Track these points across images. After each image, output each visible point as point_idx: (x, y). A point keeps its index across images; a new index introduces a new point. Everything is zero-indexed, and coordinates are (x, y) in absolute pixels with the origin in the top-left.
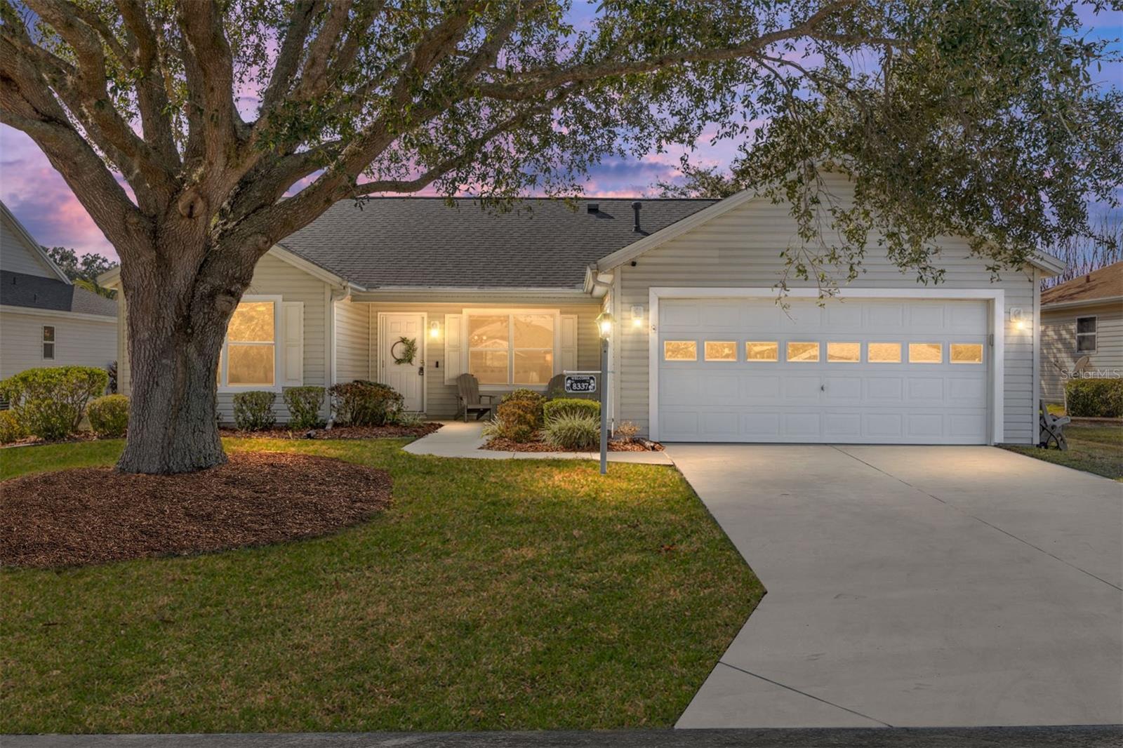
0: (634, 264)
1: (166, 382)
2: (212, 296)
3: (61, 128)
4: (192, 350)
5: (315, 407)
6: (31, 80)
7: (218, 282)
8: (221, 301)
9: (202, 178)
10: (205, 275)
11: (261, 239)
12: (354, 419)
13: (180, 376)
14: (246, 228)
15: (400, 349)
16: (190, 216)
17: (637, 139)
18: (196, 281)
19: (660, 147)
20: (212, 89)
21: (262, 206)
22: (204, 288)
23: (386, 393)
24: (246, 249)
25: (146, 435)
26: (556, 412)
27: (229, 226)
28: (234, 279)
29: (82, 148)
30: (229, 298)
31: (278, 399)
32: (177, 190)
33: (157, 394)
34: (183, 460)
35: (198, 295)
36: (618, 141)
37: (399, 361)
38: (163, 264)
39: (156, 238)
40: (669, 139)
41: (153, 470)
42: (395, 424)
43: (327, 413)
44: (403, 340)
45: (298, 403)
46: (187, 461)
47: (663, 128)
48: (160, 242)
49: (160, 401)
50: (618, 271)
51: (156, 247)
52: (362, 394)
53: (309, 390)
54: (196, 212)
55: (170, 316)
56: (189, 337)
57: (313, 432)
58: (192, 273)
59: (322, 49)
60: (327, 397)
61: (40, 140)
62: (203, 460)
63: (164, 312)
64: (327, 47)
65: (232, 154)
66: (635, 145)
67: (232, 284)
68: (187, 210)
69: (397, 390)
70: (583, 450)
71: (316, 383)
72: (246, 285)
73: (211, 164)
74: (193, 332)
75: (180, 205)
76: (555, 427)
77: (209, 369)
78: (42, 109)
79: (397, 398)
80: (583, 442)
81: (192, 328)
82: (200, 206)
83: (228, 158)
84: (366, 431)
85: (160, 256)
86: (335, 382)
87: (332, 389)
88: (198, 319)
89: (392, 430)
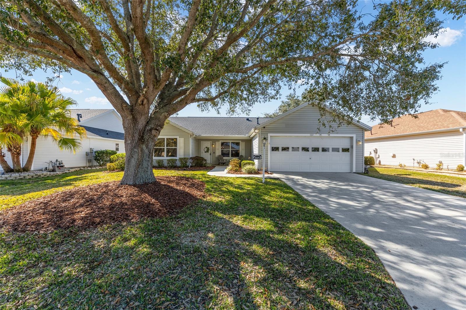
0: (264, 128)
1: (136, 156)
2: (151, 130)
3: (99, 75)
4: (144, 147)
5: (186, 162)
6: (88, 58)
7: (153, 126)
8: (154, 132)
9: (146, 92)
10: (149, 124)
11: (166, 114)
12: (195, 165)
13: (140, 154)
14: (162, 110)
15: (206, 149)
16: (142, 104)
17: (264, 98)
18: (146, 126)
19: (269, 100)
20: (147, 61)
21: (167, 105)
22: (148, 128)
23: (203, 159)
24: (162, 117)
25: (129, 173)
26: (245, 164)
27: (157, 110)
28: (158, 126)
29: (107, 82)
30: (156, 131)
31: (178, 160)
32: (139, 96)
33: (133, 160)
34: (140, 181)
35: (146, 130)
36: (259, 99)
37: (206, 152)
38: (135, 120)
39: (132, 111)
40: (272, 98)
41: (131, 184)
42: (205, 166)
43: (189, 164)
44: (207, 147)
45: (182, 161)
46: (142, 181)
47: (270, 95)
48: (133, 113)
49: (133, 162)
50: (260, 129)
51: (132, 115)
52: (197, 159)
53: (185, 158)
54: (144, 103)
55: (137, 136)
56: (143, 143)
57: (185, 169)
58: (144, 123)
59: (182, 43)
60: (189, 160)
61: (93, 78)
62: (147, 180)
63: (135, 135)
64: (184, 42)
65: (155, 84)
66: (263, 100)
67: (157, 127)
68: (141, 102)
69: (205, 159)
70: (253, 174)
71: (187, 157)
72: (162, 128)
73: (148, 87)
74: (144, 141)
75: (139, 101)
76: (246, 168)
77: (150, 153)
78: (93, 68)
79: (205, 160)
80: (253, 172)
81: (144, 140)
82: (145, 101)
83: (154, 85)
84: (198, 168)
85: (134, 117)
86: (191, 157)
87: (190, 158)
88: (146, 137)
89: (204, 168)
